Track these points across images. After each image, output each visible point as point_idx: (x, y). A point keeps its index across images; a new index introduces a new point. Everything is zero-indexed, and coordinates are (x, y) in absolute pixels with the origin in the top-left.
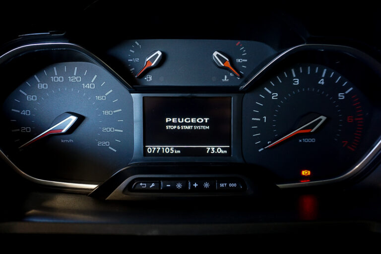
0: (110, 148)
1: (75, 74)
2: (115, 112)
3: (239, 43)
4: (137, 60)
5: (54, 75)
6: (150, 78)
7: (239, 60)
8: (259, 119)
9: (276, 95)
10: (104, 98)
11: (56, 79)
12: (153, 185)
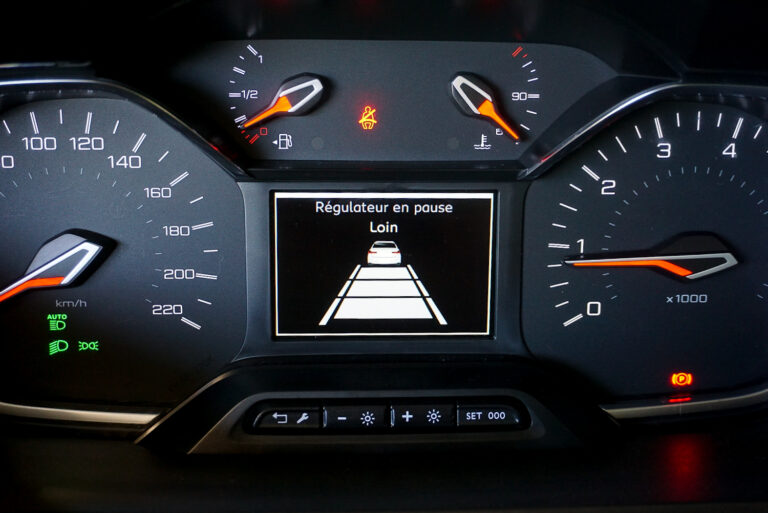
0: (184, 320)
1: (87, 131)
2: (195, 228)
3: (520, 49)
4: (253, 94)
5: (30, 134)
6: (289, 141)
7: (517, 96)
8: (567, 246)
9: (611, 184)
10: (166, 193)
11: (37, 143)
12: (304, 417)
